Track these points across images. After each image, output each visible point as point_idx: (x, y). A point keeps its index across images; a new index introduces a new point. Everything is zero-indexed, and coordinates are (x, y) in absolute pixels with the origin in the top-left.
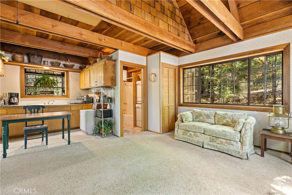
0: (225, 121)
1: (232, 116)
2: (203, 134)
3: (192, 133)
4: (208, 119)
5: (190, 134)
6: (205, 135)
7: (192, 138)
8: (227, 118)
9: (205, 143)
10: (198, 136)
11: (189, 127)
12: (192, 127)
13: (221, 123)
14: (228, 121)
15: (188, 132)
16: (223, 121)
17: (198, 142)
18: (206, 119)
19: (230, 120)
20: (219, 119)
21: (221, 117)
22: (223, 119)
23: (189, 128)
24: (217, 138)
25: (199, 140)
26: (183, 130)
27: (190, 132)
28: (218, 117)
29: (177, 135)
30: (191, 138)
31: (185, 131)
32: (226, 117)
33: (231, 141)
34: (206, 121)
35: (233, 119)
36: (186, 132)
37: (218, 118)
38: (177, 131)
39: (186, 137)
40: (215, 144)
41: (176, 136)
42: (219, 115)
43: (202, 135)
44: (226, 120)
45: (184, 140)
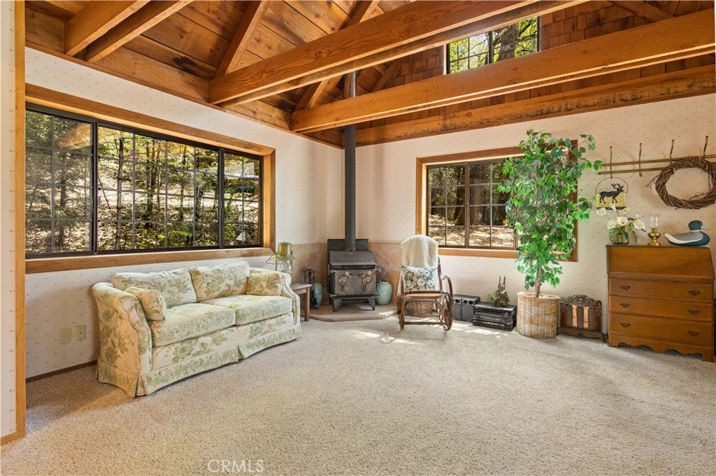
0: (223, 287)
1: (232, 272)
2: (234, 329)
3: (208, 340)
4: (184, 293)
5: (203, 344)
6: (240, 328)
7: (209, 355)
8: (225, 278)
9: (242, 347)
10: (225, 339)
11: (198, 326)
12: (209, 321)
13: (217, 293)
14: (229, 286)
15: (194, 341)
16: (220, 288)
17: (226, 355)
18: (181, 294)
19: (231, 283)
20: (210, 285)
21: (213, 281)
22: (219, 283)
23: (201, 326)
24: (263, 322)
25: (228, 348)
26: (176, 345)
27: (201, 340)
28: (208, 281)
29: (152, 375)
30: (206, 355)
31: (185, 345)
32: (223, 276)
33: (282, 317)
34: (182, 301)
35: (235, 279)
36: (189, 345)
37: (208, 284)
38: (152, 361)
39: (189, 361)
40: (259, 338)
41: (150, 379)
42: (206, 275)
43: (233, 331)
44: (224, 283)
45: (182, 376)
